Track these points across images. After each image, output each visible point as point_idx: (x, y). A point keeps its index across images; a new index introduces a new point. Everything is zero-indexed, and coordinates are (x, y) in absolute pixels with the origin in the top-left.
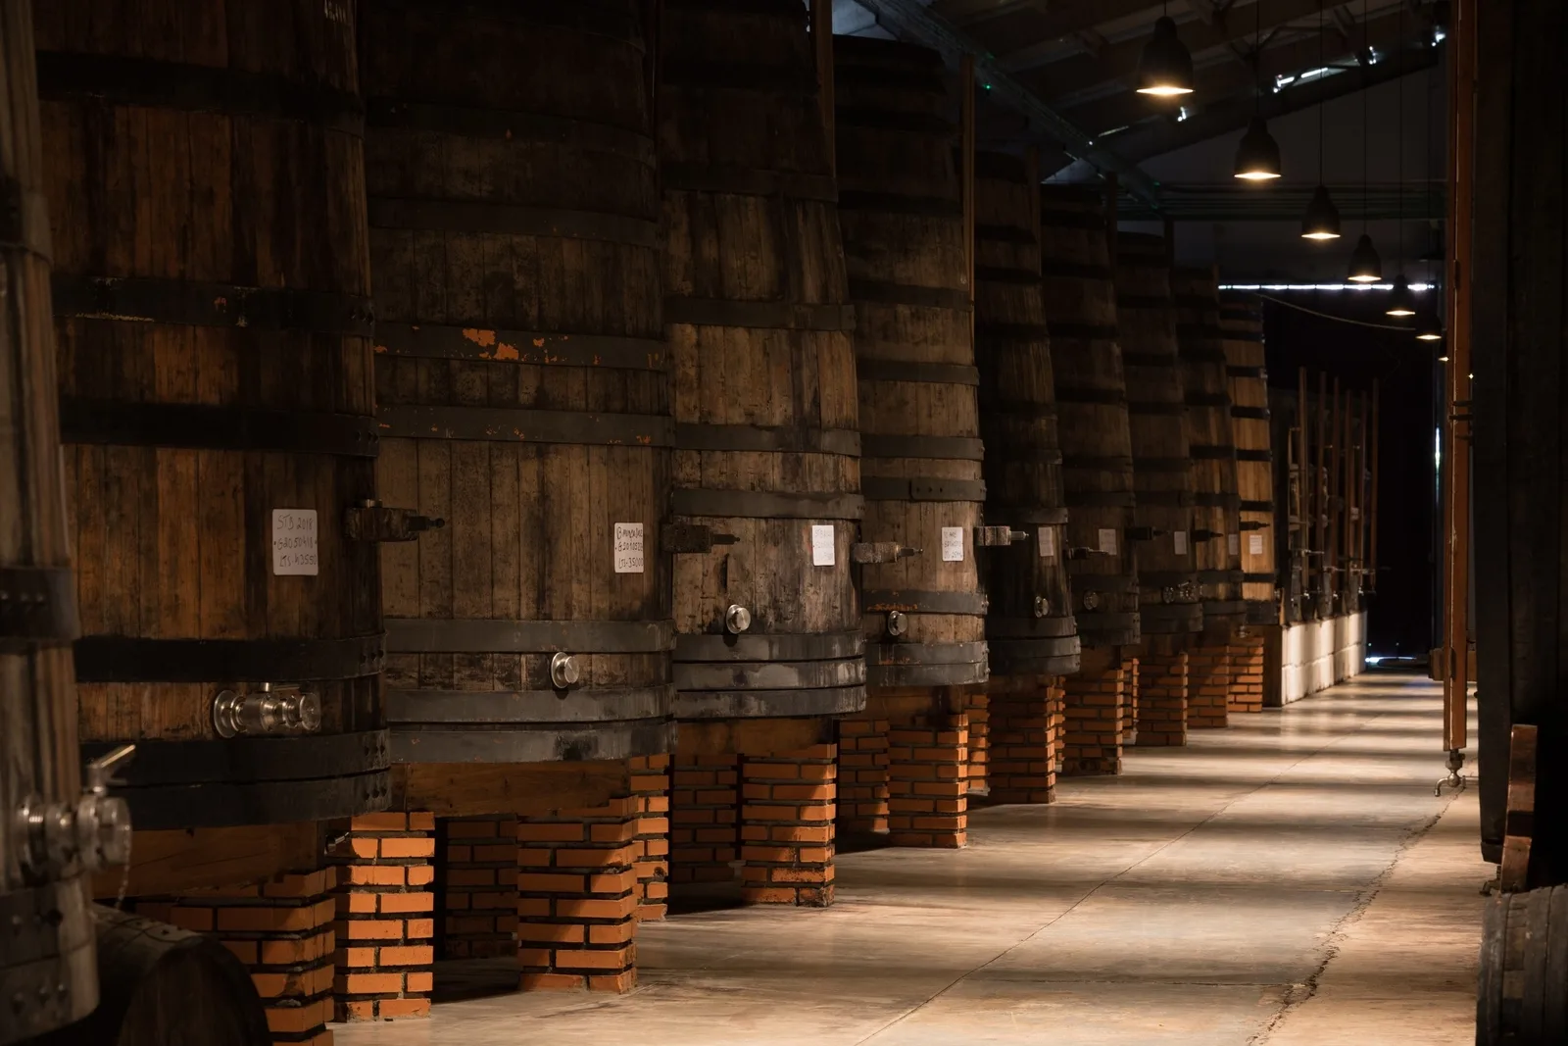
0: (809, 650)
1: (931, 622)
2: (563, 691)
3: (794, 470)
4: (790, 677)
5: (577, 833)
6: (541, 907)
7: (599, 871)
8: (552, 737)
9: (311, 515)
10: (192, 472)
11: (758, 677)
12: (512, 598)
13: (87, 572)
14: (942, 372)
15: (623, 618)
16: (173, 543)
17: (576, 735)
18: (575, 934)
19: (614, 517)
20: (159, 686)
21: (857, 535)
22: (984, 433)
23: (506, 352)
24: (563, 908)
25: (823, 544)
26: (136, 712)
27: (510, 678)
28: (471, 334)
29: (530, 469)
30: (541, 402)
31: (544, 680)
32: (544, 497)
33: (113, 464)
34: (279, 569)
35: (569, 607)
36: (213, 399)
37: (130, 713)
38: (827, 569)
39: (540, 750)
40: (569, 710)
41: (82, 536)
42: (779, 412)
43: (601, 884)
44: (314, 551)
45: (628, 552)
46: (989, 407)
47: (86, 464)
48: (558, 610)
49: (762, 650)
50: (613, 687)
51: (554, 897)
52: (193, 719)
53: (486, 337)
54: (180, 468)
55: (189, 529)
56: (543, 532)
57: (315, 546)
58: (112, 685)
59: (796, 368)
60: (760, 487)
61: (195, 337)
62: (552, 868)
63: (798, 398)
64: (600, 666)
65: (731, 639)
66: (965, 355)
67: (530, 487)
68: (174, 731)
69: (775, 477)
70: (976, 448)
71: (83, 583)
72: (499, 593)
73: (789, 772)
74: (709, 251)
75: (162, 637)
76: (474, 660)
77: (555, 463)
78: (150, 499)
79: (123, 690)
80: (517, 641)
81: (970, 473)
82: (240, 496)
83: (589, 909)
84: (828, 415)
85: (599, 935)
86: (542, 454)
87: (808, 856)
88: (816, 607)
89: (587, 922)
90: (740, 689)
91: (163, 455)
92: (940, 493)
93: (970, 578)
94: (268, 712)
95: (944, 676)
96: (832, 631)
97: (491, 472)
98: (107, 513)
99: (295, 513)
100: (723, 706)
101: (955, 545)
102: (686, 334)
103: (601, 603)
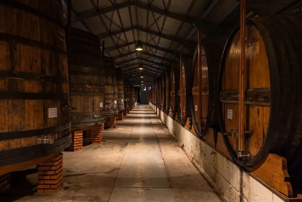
0: (115, 110)
1: (121, 106)
2: (95, 119)
3: (113, 97)
4: (113, 112)
5: (97, 130)
6: (94, 136)
7: (99, 133)
8: (94, 123)
9: (56, 109)
10: (32, 103)
11: (111, 112)
12: (90, 110)
13: (10, 121)
14: (122, 89)
15: (101, 111)
16: (29, 115)
17: (96, 122)
18: (96, 138)
19: (100, 102)
20: (25, 138)
21: (118, 101)
22: (124, 93)
23: (90, 87)
24: (96, 136)
25: (116, 102)
26: (21, 143)
27: (90, 118)
28: (86, 85)
29: (92, 98)
30: (93, 92)
31: (93, 118)
32: (93, 101)
33: (15, 102)
34: (49, 117)
35: (96, 111)
36: (37, 92)
37: (20, 143)
38: (116, 104)
39: (93, 124)
40: (96, 120)
41: (9, 115)
42: (112, 92)
43: (99, 134)
44: (56, 114)
45: (101, 105)
46: (124, 92)
47: (10, 103)
48: (95, 111)
49: (111, 110)
50: (100, 118)
51: (95, 135)
52: (32, 143)
53: (88, 86)
54: (30, 103)
55: (32, 113)
56: (93, 104)
57: (57, 113)
58: (15, 139)
59: (114, 89)
60: (111, 98)
61: (33, 82)
62: (95, 133)
63: (114, 91)
64: (99, 116)
65: (109, 109)
66: (123, 88)
67: (92, 99)
68: (29, 145)
69: (112, 97)
70: (124, 94)
71: (9, 123)
72: (89, 110)
73: (113, 118)
74: (107, 80)
75: (26, 130)
76: (87, 116)
77: (94, 98)
78: (24, 108)
79: (18, 140)
80: (91, 114)
81: (123, 96)
82: (42, 107)
83: (98, 136)
84: (116, 92)
85: (99, 138)
86: (93, 97)
87: (114, 124)
88: (115, 107)
89: (98, 137)
90: (110, 113)
91: (26, 101)
92: (122, 97)
93: (123, 103)
94: (45, 141)
95: (122, 109)
96: (116, 108)
97: (88, 98)
98: (14, 111)
99: (53, 109)
100: (108, 114)
101: (123, 101)
102: (106, 86)
103: (99, 110)
